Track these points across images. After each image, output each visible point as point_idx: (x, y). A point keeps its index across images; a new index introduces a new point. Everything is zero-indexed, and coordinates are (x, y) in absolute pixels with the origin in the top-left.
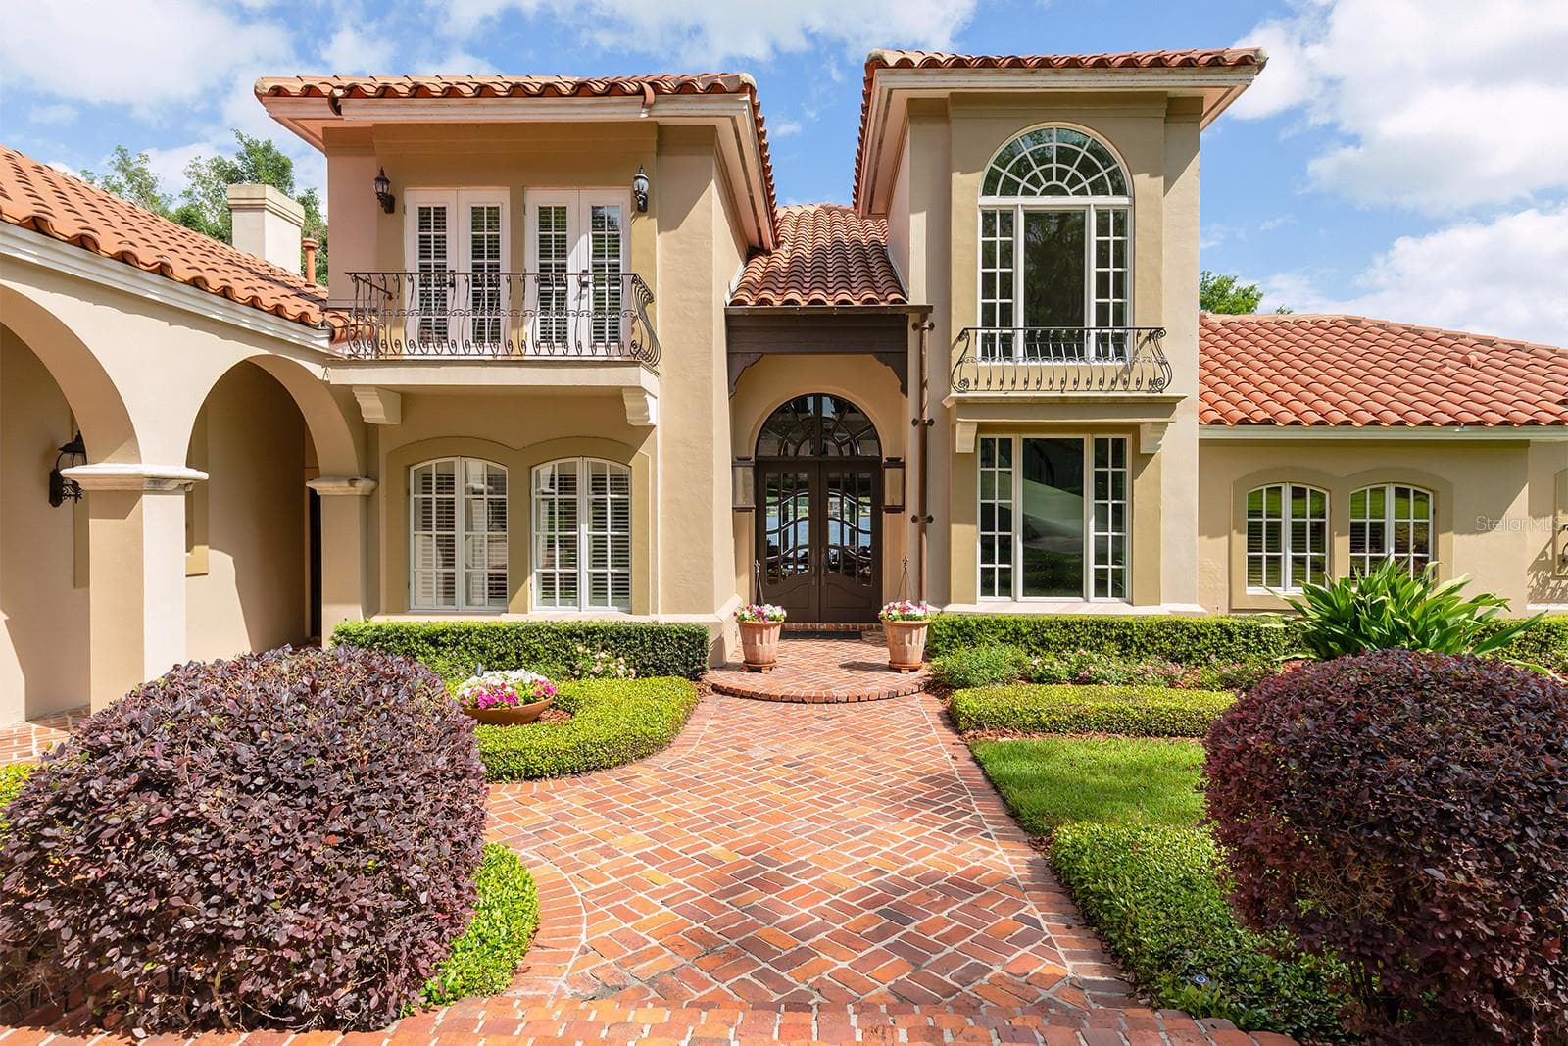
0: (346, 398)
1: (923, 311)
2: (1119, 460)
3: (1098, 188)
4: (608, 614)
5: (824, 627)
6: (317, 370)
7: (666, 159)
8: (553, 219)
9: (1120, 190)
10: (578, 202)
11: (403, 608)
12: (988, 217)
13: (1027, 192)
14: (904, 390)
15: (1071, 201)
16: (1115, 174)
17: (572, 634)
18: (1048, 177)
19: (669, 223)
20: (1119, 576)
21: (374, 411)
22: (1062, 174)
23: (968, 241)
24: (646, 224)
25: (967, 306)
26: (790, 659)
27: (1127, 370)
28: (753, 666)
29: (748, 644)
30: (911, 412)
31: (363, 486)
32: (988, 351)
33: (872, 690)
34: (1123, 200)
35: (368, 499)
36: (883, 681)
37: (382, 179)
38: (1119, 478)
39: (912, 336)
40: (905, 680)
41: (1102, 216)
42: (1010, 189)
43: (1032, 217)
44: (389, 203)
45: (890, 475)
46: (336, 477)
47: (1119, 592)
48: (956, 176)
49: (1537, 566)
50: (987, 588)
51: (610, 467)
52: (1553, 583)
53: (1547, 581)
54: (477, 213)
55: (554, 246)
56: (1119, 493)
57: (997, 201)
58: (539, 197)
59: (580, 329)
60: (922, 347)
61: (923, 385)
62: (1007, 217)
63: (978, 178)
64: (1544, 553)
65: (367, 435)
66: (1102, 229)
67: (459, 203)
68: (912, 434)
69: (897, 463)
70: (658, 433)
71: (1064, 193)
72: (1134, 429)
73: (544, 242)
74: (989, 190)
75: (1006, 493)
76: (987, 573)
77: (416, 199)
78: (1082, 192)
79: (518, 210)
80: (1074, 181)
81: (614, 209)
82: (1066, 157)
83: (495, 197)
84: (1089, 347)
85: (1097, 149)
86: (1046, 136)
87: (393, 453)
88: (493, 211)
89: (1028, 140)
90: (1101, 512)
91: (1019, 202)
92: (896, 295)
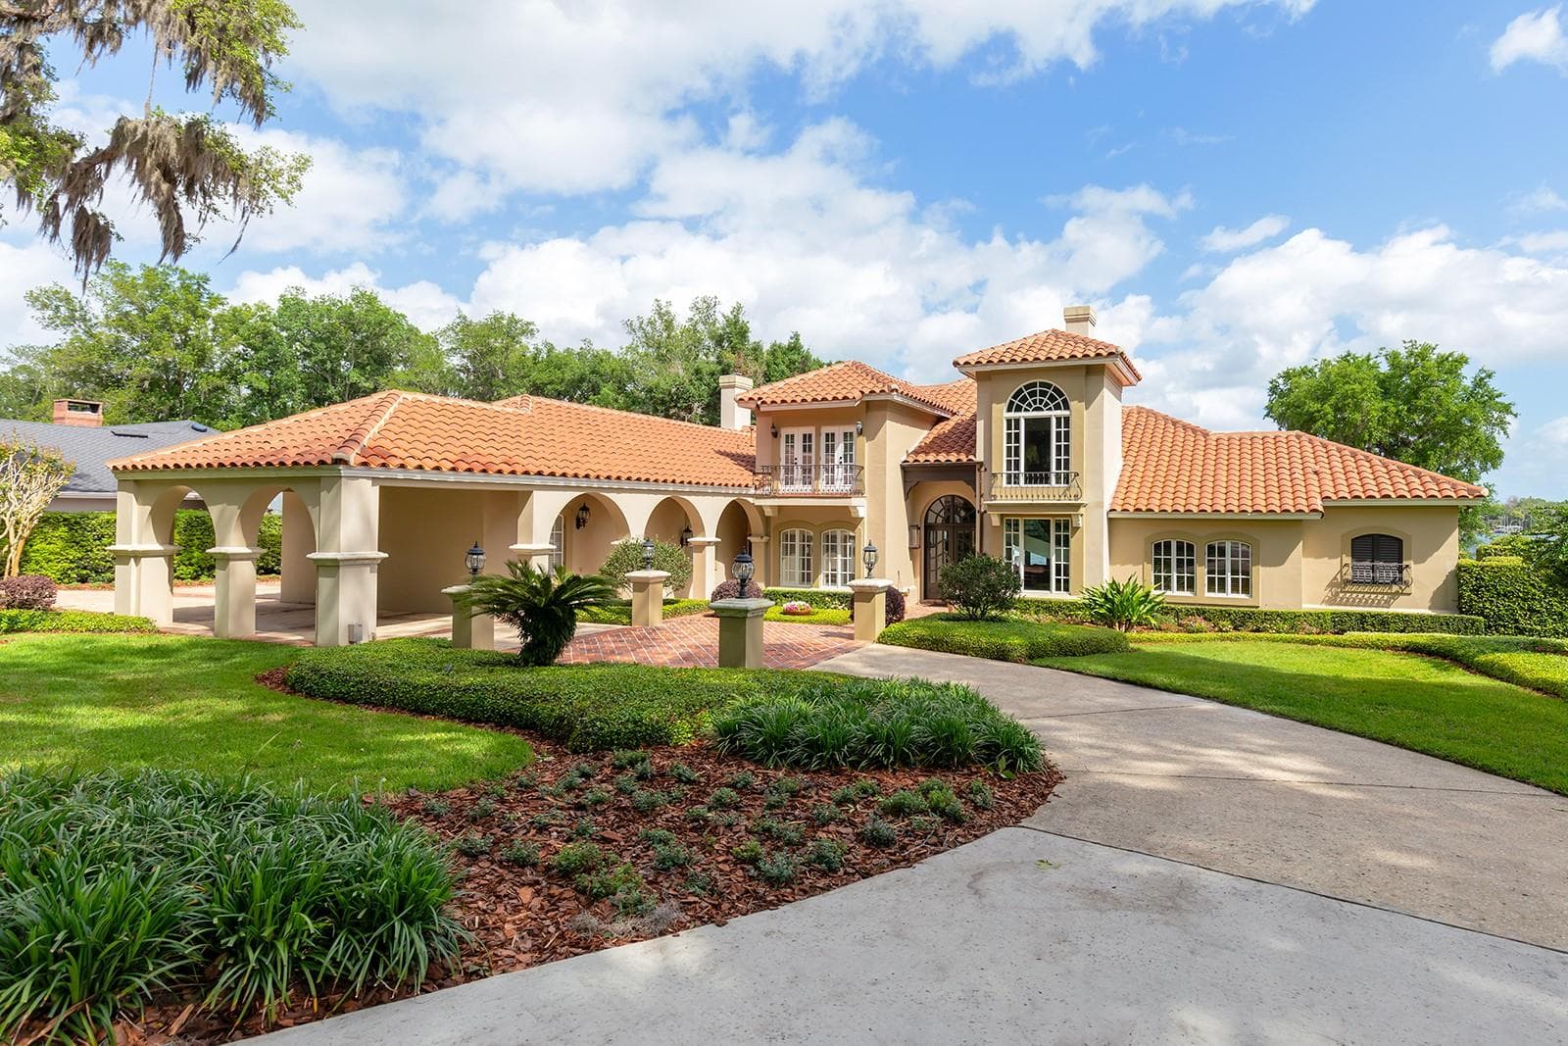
0: (760, 509)
1: (981, 464)
2: (1066, 528)
3: (1058, 407)
6: (751, 500)
7: (870, 414)
8: (830, 437)
9: (1067, 407)
10: (838, 431)
11: (778, 585)
12: (1009, 421)
13: (1026, 410)
15: (1045, 413)
16: (1065, 402)
17: (828, 595)
18: (1035, 402)
19: (870, 438)
20: (1067, 582)
21: (768, 513)
22: (1041, 401)
23: (1001, 432)
24: (862, 439)
25: (1000, 464)
27: (1068, 489)
31: (765, 539)
32: (1009, 481)
34: (1067, 413)
35: (767, 544)
37: (773, 427)
38: (1066, 537)
39: (978, 473)
41: (1058, 419)
42: (1018, 409)
43: (1028, 421)
44: (775, 435)
46: (757, 536)
47: (1067, 589)
48: (994, 405)
49: (1331, 585)
51: (849, 533)
52: (1341, 595)
53: (1337, 594)
54: (804, 436)
55: (830, 447)
56: (1067, 544)
57: (1013, 415)
58: (829, 429)
59: (839, 476)
60: (982, 478)
61: (980, 495)
62: (1017, 421)
63: (1005, 406)
64: (1335, 578)
65: (767, 520)
66: (1059, 425)
67: (799, 433)
68: (977, 515)
70: (865, 520)
71: (1041, 409)
72: (1070, 515)
73: (827, 446)
74: (1009, 410)
75: (1017, 543)
77: (784, 432)
78: (1050, 409)
79: (818, 434)
80: (1046, 405)
81: (851, 433)
82: (1043, 394)
83: (810, 430)
84: (1053, 479)
85: (1056, 390)
86: (1034, 385)
87: (775, 527)
88: (810, 435)
89: (1027, 387)
90: (1058, 553)
91: (1022, 414)
92: (971, 457)
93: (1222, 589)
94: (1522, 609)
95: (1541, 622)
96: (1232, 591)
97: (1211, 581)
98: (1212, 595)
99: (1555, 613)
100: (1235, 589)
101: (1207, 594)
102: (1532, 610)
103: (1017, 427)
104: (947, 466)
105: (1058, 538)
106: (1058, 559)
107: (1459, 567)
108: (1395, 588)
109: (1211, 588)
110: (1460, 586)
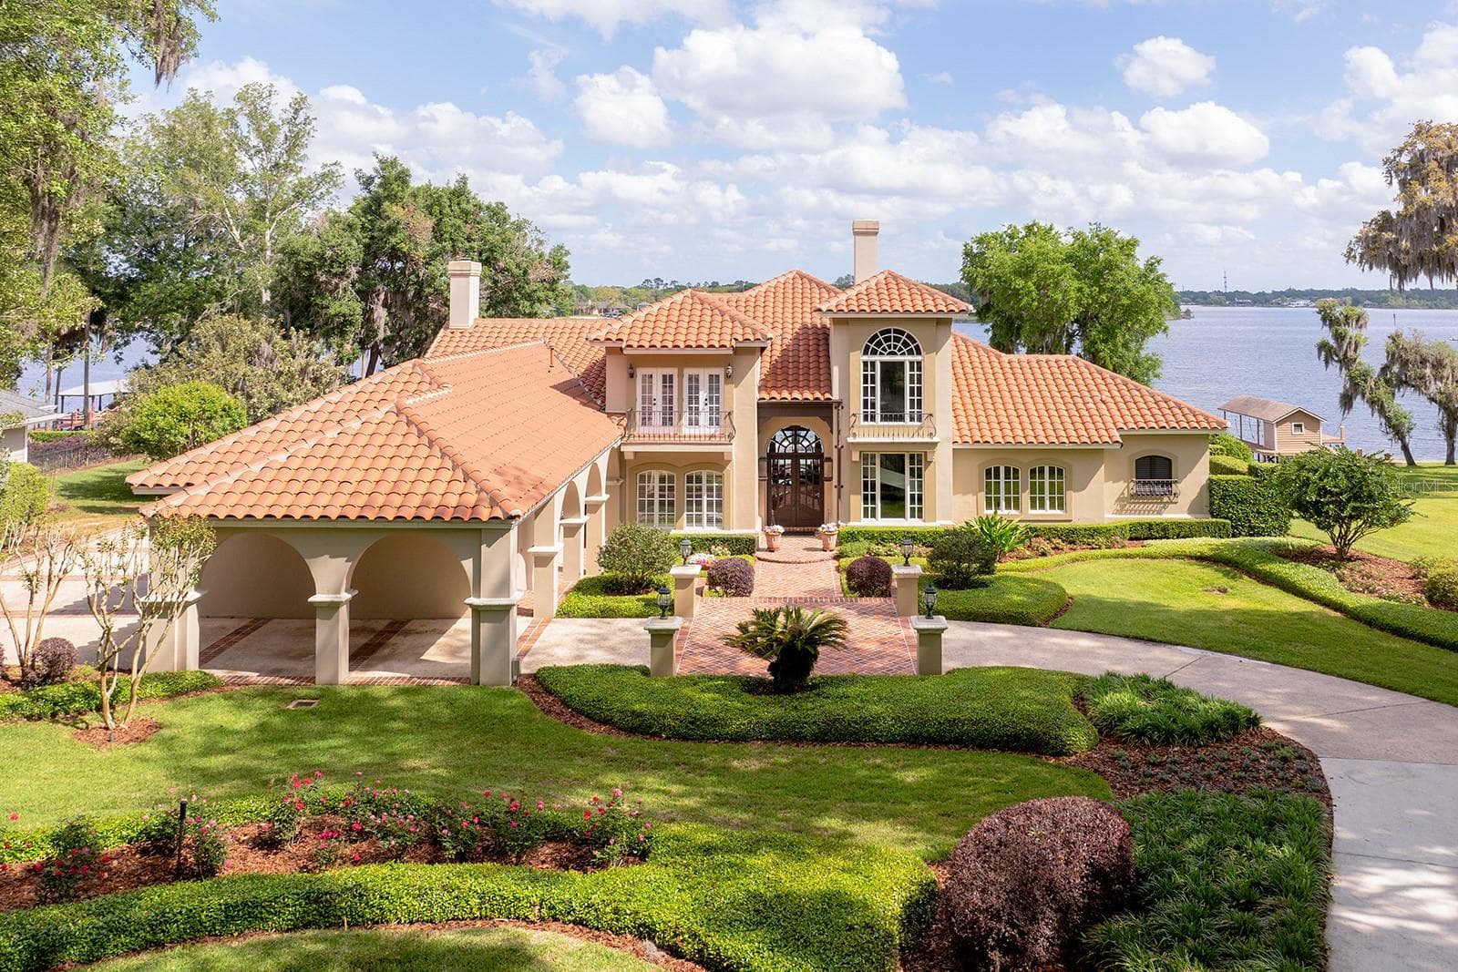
1: (839, 403)
2: (920, 462)
3: (911, 352)
4: (713, 531)
5: (798, 529)
7: (737, 357)
8: (694, 380)
9: (919, 353)
10: (704, 374)
12: (865, 364)
13: (881, 353)
14: (832, 432)
15: (899, 358)
16: (917, 348)
18: (889, 347)
19: (738, 381)
20: (920, 510)
22: (895, 347)
23: (857, 373)
24: (730, 382)
25: (856, 404)
26: (785, 546)
27: (923, 428)
28: (771, 550)
29: (769, 541)
30: (835, 443)
32: (866, 418)
33: (815, 558)
34: (919, 358)
36: (820, 555)
37: (631, 368)
38: (919, 470)
39: (835, 411)
40: (828, 554)
41: (912, 363)
42: (874, 352)
43: (882, 363)
44: (632, 376)
45: (826, 465)
47: (920, 517)
48: (851, 348)
50: (866, 516)
51: (715, 473)
53: (1125, 505)
54: (664, 376)
55: (694, 389)
56: (920, 476)
57: (869, 357)
58: (693, 371)
59: (704, 418)
60: (838, 417)
61: (839, 432)
62: (873, 364)
63: (861, 349)
64: (1123, 494)
65: (623, 462)
66: (912, 369)
67: (658, 374)
68: (835, 451)
69: (830, 460)
70: (734, 461)
71: (895, 354)
72: (925, 452)
73: (690, 388)
74: (866, 353)
75: (873, 476)
76: (866, 509)
77: (640, 372)
78: (904, 354)
79: (681, 376)
80: (900, 349)
81: (717, 376)
82: (897, 340)
83: (673, 371)
84: (907, 418)
85: (909, 337)
86: (888, 331)
87: (631, 469)
88: (671, 376)
89: (882, 333)
90: (912, 484)
91: (877, 358)
92: (828, 395)
93: (1042, 506)
94: (1253, 512)
95: (1265, 521)
96: (1051, 508)
97: (1033, 500)
98: (1033, 512)
99: (1274, 514)
100: (1052, 507)
101: (1032, 512)
102: (1259, 513)
103: (873, 369)
104: (805, 404)
105: (912, 470)
106: (912, 488)
107: (1211, 481)
108: (1166, 499)
109: (1033, 507)
110: (1211, 496)
